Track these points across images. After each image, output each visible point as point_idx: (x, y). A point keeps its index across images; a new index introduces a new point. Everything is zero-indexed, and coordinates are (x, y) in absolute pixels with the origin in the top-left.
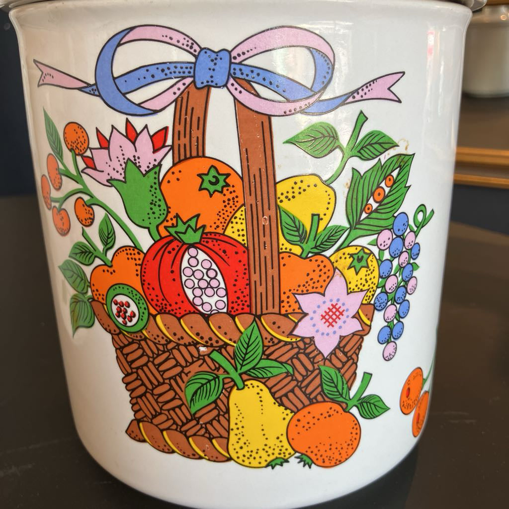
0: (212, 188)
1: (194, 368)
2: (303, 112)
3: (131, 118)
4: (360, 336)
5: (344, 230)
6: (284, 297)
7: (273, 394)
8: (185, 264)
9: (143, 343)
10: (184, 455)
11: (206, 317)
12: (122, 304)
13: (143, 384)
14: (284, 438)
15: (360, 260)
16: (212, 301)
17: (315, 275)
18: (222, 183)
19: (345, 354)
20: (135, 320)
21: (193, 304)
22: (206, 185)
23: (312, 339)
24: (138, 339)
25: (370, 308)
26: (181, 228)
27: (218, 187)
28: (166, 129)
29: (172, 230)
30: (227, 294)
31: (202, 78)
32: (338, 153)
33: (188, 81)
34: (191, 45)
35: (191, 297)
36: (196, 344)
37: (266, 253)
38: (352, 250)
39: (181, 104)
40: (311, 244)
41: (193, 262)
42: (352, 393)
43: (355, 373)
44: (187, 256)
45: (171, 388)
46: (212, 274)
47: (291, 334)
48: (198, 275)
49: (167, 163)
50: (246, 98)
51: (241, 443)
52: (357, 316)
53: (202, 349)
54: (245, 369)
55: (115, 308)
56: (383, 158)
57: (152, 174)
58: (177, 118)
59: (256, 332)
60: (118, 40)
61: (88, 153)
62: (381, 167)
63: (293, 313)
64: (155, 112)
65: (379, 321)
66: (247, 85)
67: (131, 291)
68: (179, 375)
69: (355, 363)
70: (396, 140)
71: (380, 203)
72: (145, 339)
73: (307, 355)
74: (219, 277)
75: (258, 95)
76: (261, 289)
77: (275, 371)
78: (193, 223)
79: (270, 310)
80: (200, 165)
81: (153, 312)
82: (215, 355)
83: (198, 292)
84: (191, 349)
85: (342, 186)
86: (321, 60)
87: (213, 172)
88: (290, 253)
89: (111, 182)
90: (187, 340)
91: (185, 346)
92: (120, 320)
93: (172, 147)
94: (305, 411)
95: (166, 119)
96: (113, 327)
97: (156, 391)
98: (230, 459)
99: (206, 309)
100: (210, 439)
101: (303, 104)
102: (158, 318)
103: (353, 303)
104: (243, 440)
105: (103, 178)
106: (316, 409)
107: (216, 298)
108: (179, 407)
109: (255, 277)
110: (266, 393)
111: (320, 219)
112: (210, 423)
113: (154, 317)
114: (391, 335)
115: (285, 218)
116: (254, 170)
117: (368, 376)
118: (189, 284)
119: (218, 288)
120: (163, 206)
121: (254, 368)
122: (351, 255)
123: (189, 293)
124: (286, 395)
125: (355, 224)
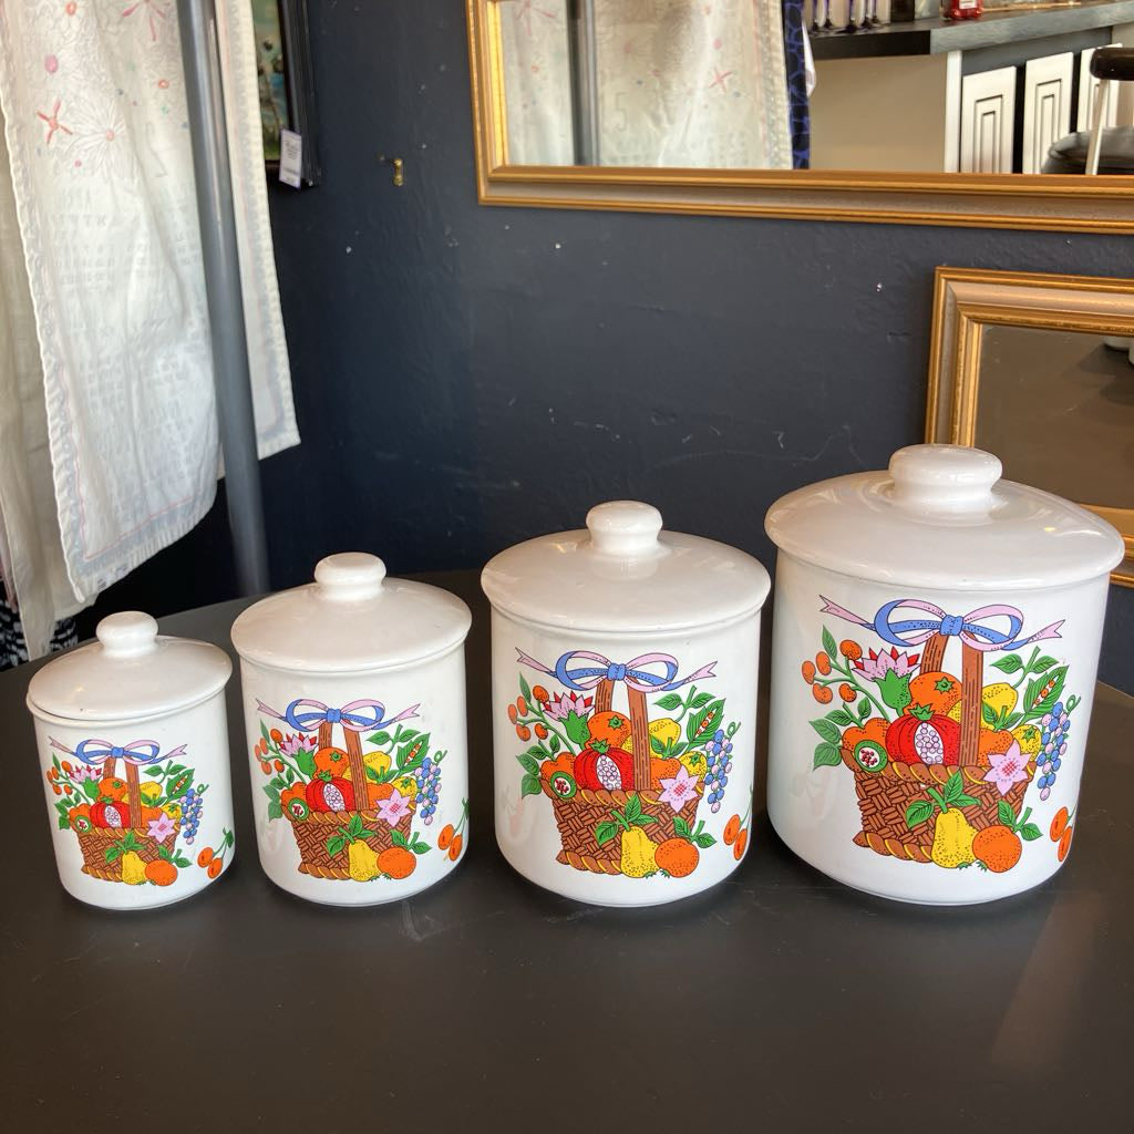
0: (943, 689)
1: (915, 798)
2: (1002, 649)
3: (896, 647)
4: (1026, 782)
5: (1021, 715)
6: (980, 756)
7: (966, 818)
8: (918, 732)
9: (880, 779)
10: (898, 857)
11: (928, 766)
12: (868, 753)
13: (875, 806)
14: (970, 849)
15: (1030, 733)
16: (933, 756)
17: (1001, 743)
18: (949, 687)
19: (1016, 794)
20: (876, 764)
21: (920, 758)
22: (939, 687)
23: (995, 783)
24: (876, 777)
25: (1033, 765)
26: (919, 710)
27: (947, 689)
28: (918, 655)
29: (913, 712)
30: (944, 753)
31: (945, 630)
32: (1021, 671)
33: (936, 631)
34: (940, 612)
35: (919, 752)
36: (918, 782)
37: (972, 728)
38: (1025, 728)
39: (930, 643)
40: (1001, 723)
41: (924, 731)
42: (1018, 821)
43: (1021, 807)
44: (920, 728)
45: (897, 810)
46: (935, 739)
47: (982, 779)
48: (927, 740)
49: (916, 673)
50: (970, 642)
51: (941, 850)
52: (1025, 769)
53: (922, 786)
54: (950, 800)
55: (861, 755)
56: (1049, 671)
57: (905, 679)
58: (927, 650)
59: (960, 777)
60: (895, 605)
61: (860, 660)
62: (1046, 676)
63: (985, 766)
64: (913, 645)
65: (1039, 773)
66: (971, 635)
67: (876, 745)
68: (904, 802)
69: (1022, 801)
70: (1057, 659)
71: (1045, 698)
72: (882, 777)
73: (991, 794)
74: (940, 742)
75: (976, 640)
76: (966, 750)
77: (969, 803)
78: (927, 709)
79: (971, 763)
80: (938, 676)
81: (891, 760)
82: (931, 791)
83: (925, 750)
84: (915, 785)
85: (1022, 690)
86: (1015, 621)
87: (945, 680)
88: (987, 728)
89: (874, 679)
90: (913, 780)
91: (911, 783)
92: (864, 763)
93: (921, 665)
94: (986, 830)
95: (920, 650)
96: (857, 767)
97: (884, 812)
98: (931, 861)
99: (928, 761)
100: (919, 846)
101: (1003, 645)
102: (894, 765)
103: (1023, 761)
104: (943, 847)
105: (870, 676)
106: (994, 830)
107: (936, 754)
108: (901, 823)
109: (963, 743)
110: (962, 817)
111: (1007, 709)
112: (921, 835)
113: (892, 763)
114: (1047, 782)
115: (986, 709)
116: (970, 680)
117: (1029, 810)
118: (920, 745)
119: (938, 748)
120: (909, 697)
121: (956, 800)
122: (1025, 731)
123: (918, 750)
124: (975, 819)
125: (1029, 711)
